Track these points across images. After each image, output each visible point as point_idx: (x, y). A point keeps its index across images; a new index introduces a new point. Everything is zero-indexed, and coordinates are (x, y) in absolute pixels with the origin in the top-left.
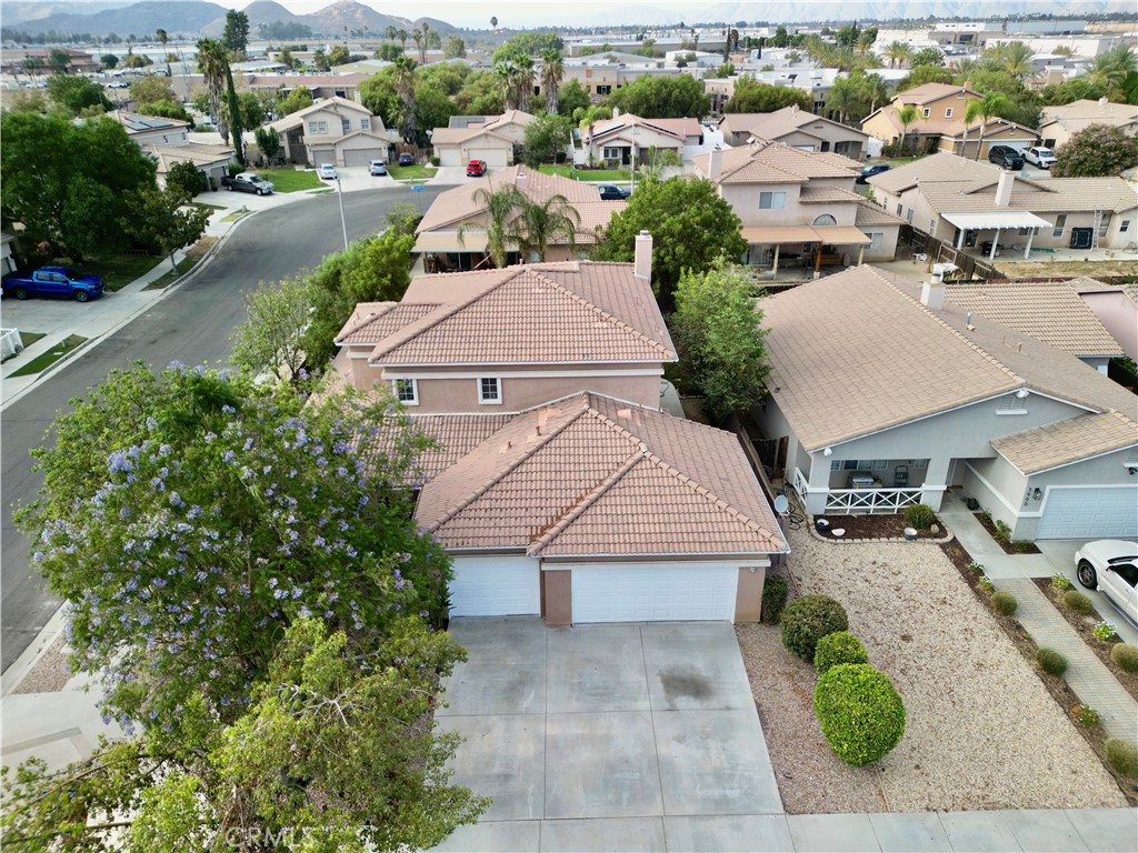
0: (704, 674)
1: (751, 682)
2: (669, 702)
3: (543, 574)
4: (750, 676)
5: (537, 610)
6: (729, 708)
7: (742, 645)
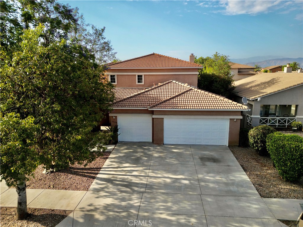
0: (217, 157)
1: (238, 160)
2: (202, 163)
3: (153, 119)
4: (237, 158)
5: (151, 141)
6: (229, 166)
7: (232, 151)
